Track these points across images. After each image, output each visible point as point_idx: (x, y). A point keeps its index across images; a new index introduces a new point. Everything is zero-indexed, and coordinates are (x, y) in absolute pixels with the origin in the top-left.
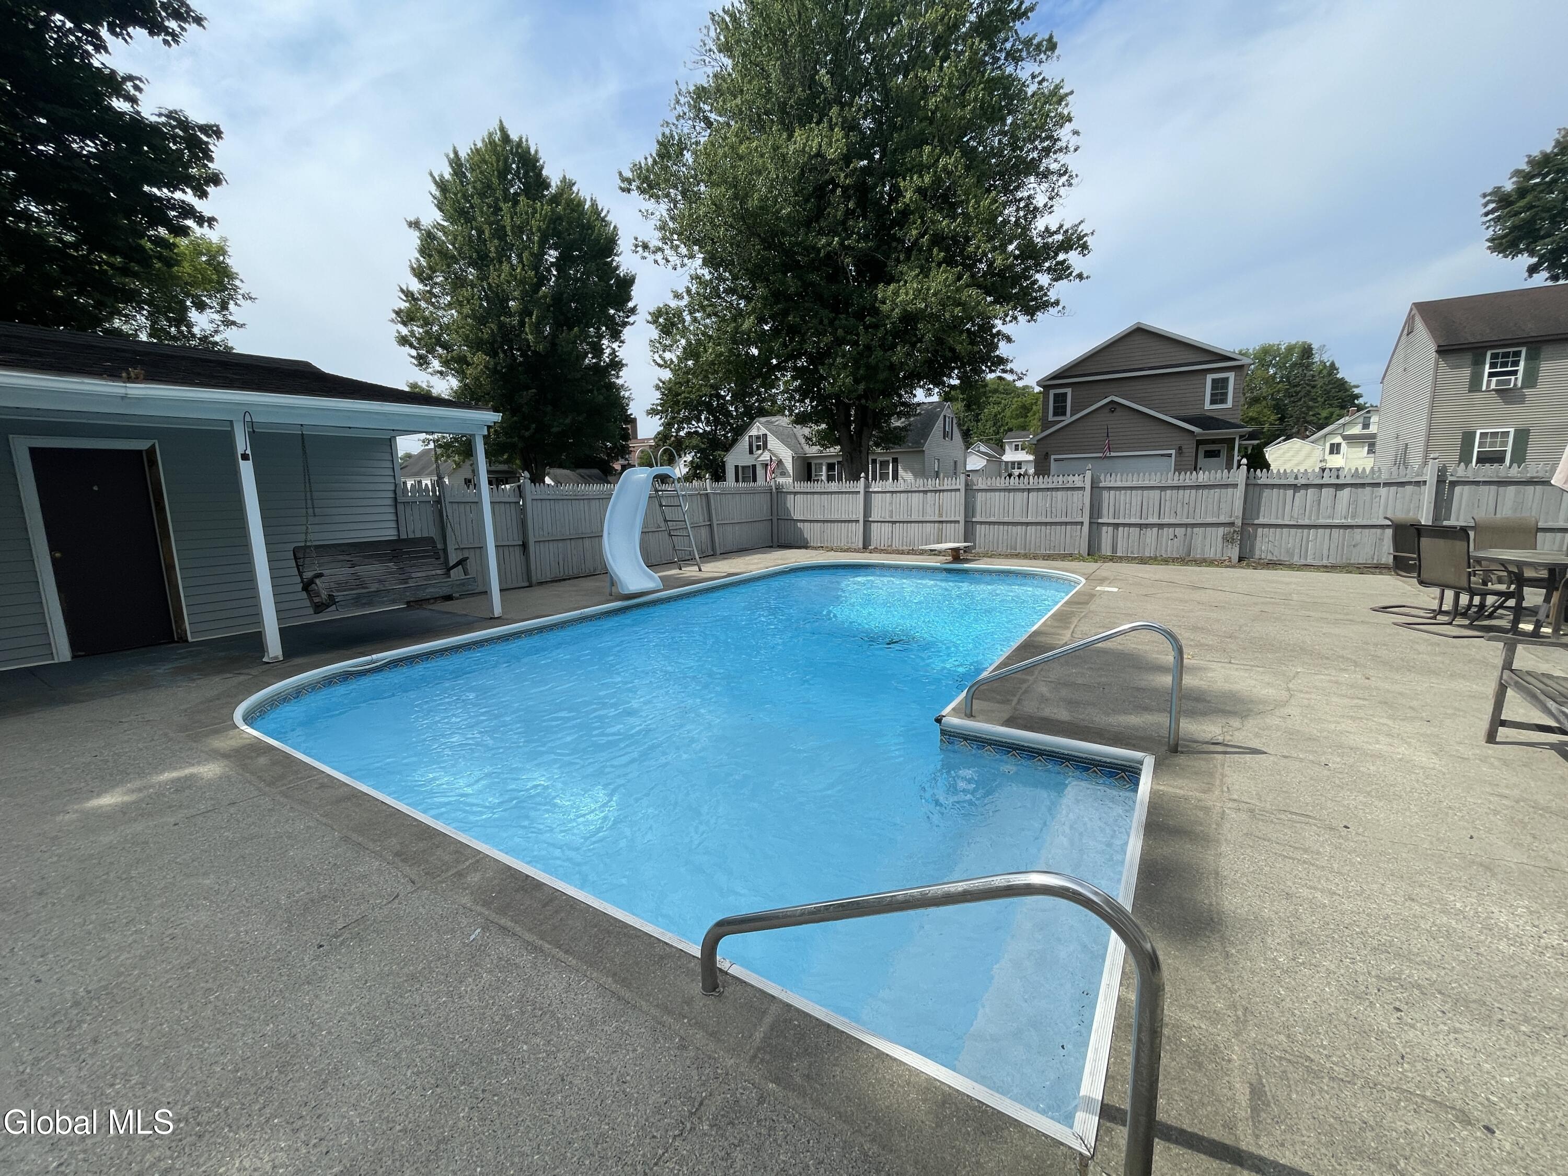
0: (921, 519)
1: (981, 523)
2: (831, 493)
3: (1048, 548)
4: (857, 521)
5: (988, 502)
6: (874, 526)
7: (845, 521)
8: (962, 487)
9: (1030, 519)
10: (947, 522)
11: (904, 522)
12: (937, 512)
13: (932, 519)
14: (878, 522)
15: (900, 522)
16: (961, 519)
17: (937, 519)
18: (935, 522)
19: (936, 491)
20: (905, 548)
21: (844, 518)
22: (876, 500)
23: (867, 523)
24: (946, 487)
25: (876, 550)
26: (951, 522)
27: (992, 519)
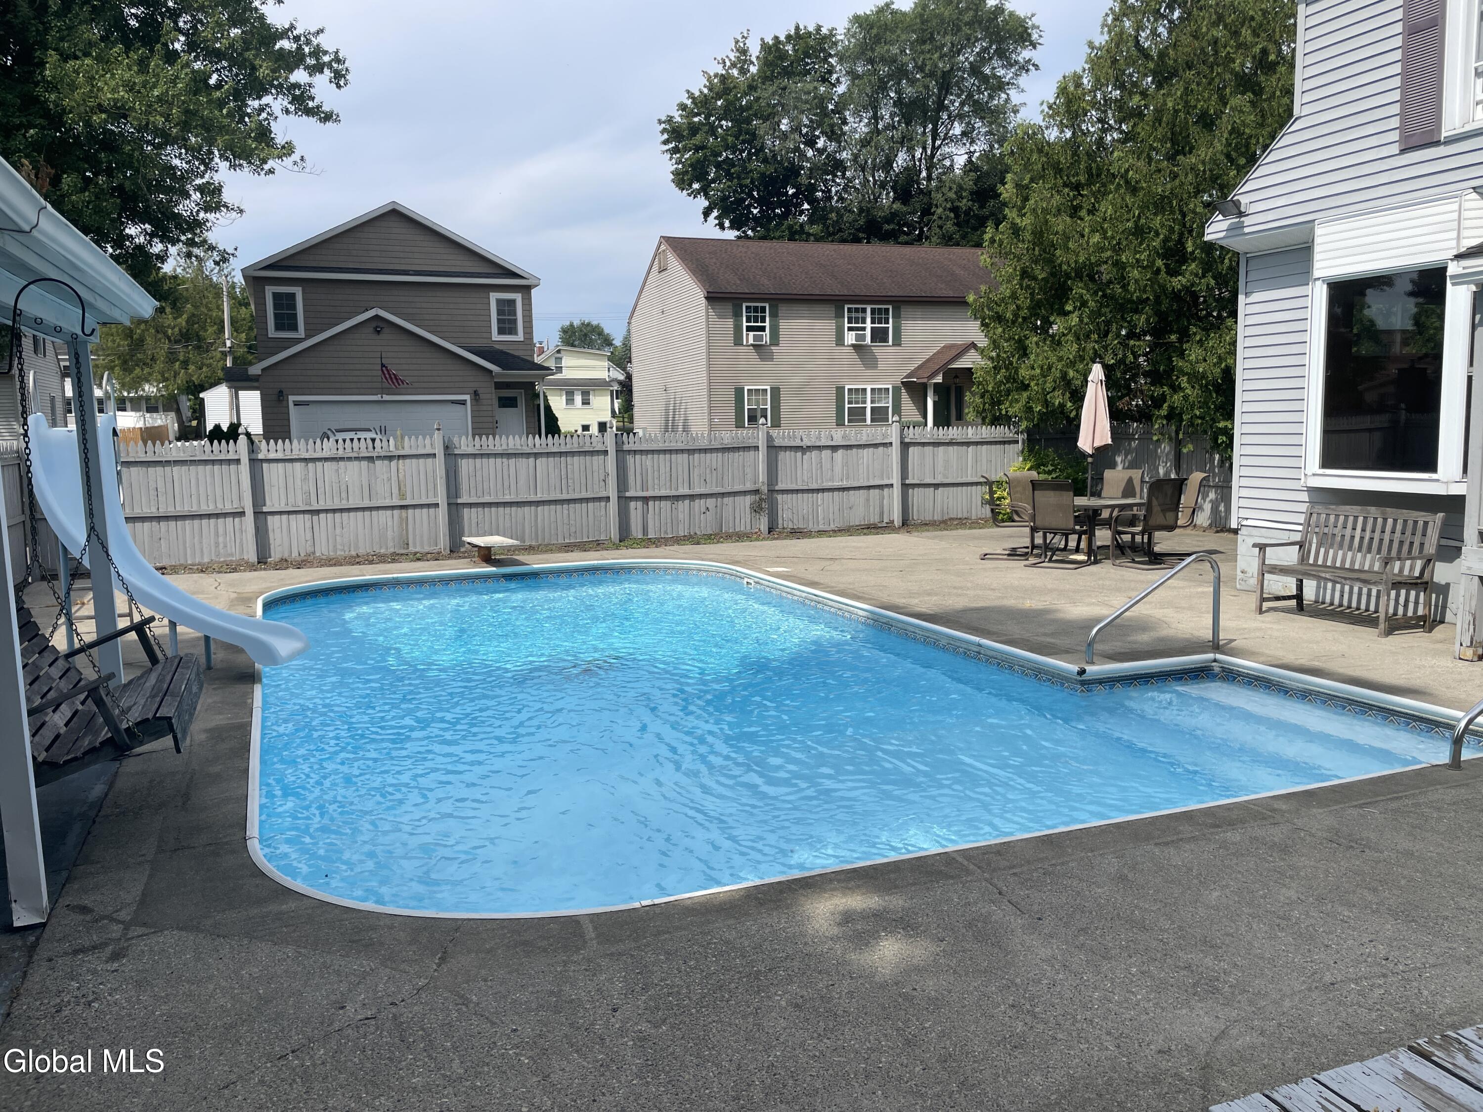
0: (366, 503)
1: (471, 505)
3: (567, 535)
4: (242, 514)
5: (479, 473)
6: (273, 522)
7: (209, 516)
8: (439, 451)
9: (539, 497)
10: (414, 506)
12: (395, 491)
13: (388, 502)
14: (281, 513)
15: (327, 511)
16: (441, 498)
17: (396, 502)
18: (393, 508)
19: (390, 458)
21: (205, 509)
22: (273, 474)
23: (260, 515)
24: (407, 451)
25: (283, 564)
26: (421, 506)
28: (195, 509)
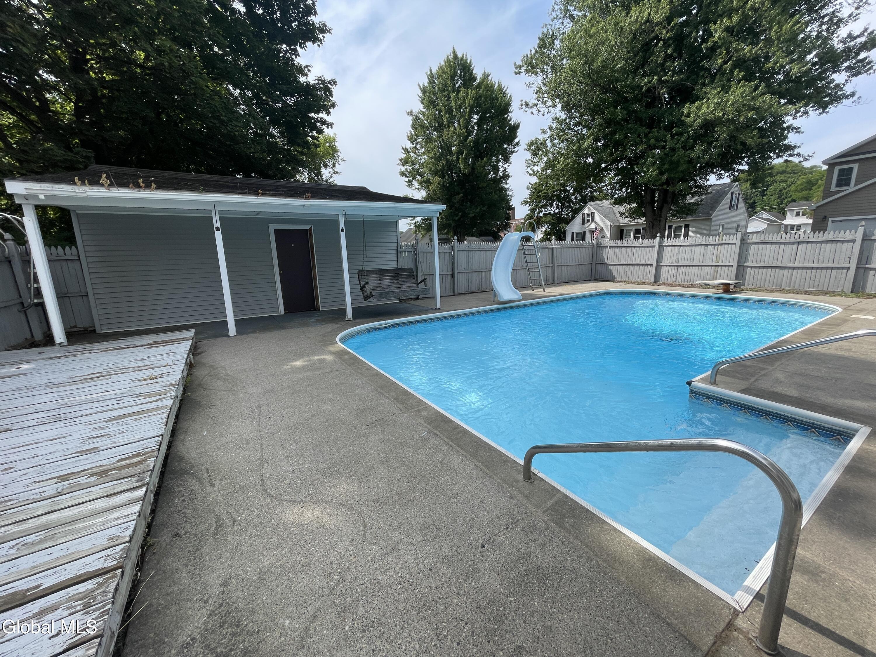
0: (701, 264)
1: (752, 267)
2: (634, 247)
3: (811, 285)
4: (651, 265)
5: (760, 252)
6: (664, 269)
7: (643, 265)
8: (738, 242)
9: (797, 264)
10: (722, 266)
11: (687, 266)
12: (714, 258)
13: (710, 264)
14: (666, 266)
15: (684, 266)
16: (735, 264)
17: (714, 264)
18: (712, 266)
19: (715, 245)
20: (686, 283)
21: (642, 263)
22: (667, 252)
23: (659, 266)
24: (724, 242)
25: (663, 284)
26: (725, 266)
27: (762, 264)
28: (639, 263)
